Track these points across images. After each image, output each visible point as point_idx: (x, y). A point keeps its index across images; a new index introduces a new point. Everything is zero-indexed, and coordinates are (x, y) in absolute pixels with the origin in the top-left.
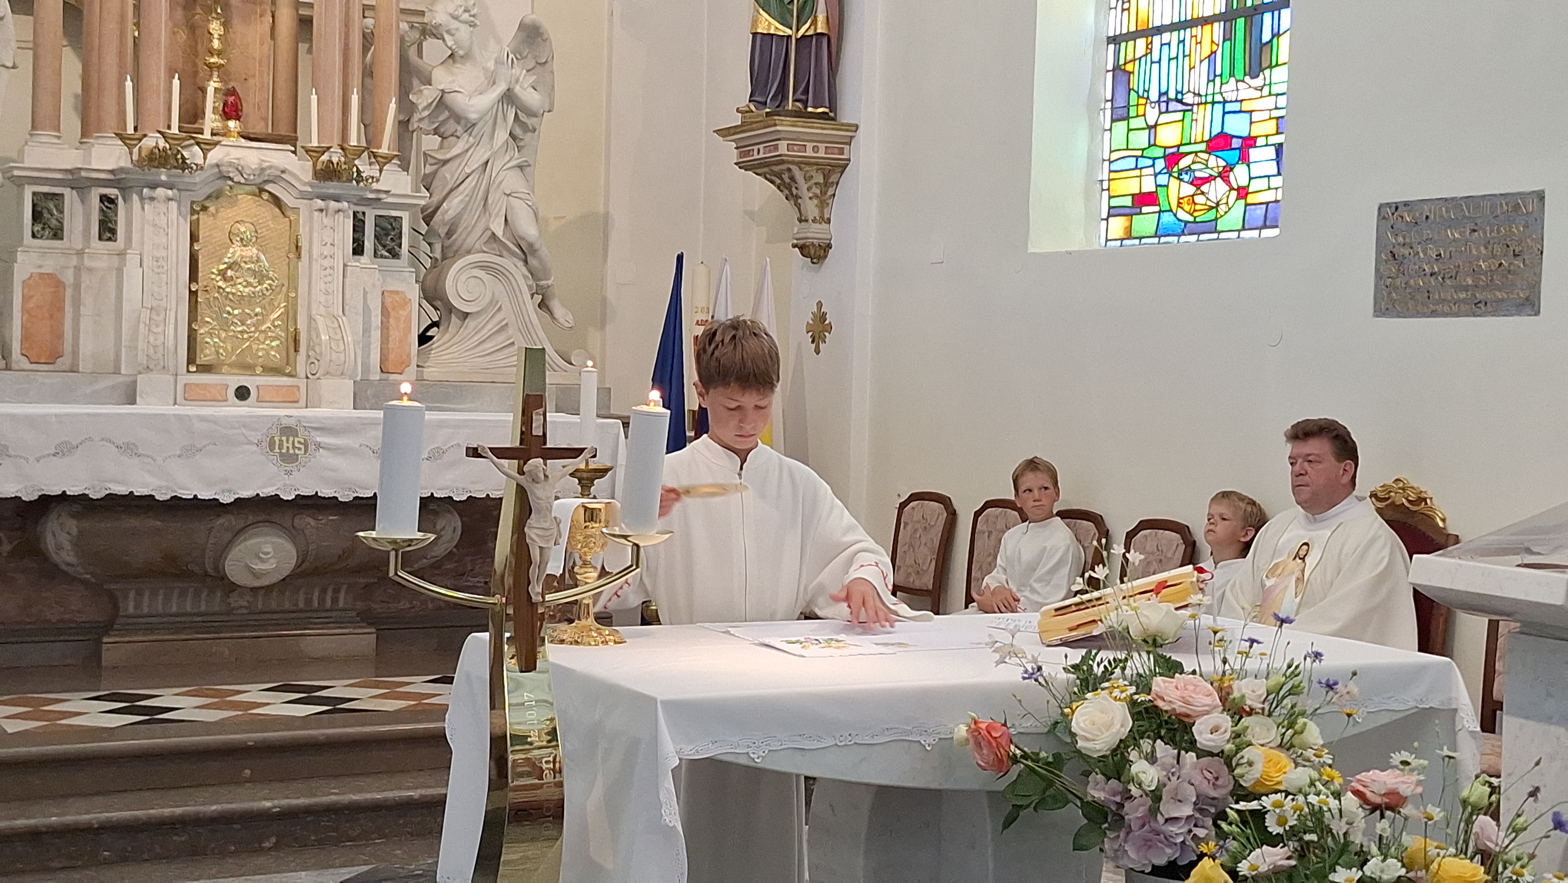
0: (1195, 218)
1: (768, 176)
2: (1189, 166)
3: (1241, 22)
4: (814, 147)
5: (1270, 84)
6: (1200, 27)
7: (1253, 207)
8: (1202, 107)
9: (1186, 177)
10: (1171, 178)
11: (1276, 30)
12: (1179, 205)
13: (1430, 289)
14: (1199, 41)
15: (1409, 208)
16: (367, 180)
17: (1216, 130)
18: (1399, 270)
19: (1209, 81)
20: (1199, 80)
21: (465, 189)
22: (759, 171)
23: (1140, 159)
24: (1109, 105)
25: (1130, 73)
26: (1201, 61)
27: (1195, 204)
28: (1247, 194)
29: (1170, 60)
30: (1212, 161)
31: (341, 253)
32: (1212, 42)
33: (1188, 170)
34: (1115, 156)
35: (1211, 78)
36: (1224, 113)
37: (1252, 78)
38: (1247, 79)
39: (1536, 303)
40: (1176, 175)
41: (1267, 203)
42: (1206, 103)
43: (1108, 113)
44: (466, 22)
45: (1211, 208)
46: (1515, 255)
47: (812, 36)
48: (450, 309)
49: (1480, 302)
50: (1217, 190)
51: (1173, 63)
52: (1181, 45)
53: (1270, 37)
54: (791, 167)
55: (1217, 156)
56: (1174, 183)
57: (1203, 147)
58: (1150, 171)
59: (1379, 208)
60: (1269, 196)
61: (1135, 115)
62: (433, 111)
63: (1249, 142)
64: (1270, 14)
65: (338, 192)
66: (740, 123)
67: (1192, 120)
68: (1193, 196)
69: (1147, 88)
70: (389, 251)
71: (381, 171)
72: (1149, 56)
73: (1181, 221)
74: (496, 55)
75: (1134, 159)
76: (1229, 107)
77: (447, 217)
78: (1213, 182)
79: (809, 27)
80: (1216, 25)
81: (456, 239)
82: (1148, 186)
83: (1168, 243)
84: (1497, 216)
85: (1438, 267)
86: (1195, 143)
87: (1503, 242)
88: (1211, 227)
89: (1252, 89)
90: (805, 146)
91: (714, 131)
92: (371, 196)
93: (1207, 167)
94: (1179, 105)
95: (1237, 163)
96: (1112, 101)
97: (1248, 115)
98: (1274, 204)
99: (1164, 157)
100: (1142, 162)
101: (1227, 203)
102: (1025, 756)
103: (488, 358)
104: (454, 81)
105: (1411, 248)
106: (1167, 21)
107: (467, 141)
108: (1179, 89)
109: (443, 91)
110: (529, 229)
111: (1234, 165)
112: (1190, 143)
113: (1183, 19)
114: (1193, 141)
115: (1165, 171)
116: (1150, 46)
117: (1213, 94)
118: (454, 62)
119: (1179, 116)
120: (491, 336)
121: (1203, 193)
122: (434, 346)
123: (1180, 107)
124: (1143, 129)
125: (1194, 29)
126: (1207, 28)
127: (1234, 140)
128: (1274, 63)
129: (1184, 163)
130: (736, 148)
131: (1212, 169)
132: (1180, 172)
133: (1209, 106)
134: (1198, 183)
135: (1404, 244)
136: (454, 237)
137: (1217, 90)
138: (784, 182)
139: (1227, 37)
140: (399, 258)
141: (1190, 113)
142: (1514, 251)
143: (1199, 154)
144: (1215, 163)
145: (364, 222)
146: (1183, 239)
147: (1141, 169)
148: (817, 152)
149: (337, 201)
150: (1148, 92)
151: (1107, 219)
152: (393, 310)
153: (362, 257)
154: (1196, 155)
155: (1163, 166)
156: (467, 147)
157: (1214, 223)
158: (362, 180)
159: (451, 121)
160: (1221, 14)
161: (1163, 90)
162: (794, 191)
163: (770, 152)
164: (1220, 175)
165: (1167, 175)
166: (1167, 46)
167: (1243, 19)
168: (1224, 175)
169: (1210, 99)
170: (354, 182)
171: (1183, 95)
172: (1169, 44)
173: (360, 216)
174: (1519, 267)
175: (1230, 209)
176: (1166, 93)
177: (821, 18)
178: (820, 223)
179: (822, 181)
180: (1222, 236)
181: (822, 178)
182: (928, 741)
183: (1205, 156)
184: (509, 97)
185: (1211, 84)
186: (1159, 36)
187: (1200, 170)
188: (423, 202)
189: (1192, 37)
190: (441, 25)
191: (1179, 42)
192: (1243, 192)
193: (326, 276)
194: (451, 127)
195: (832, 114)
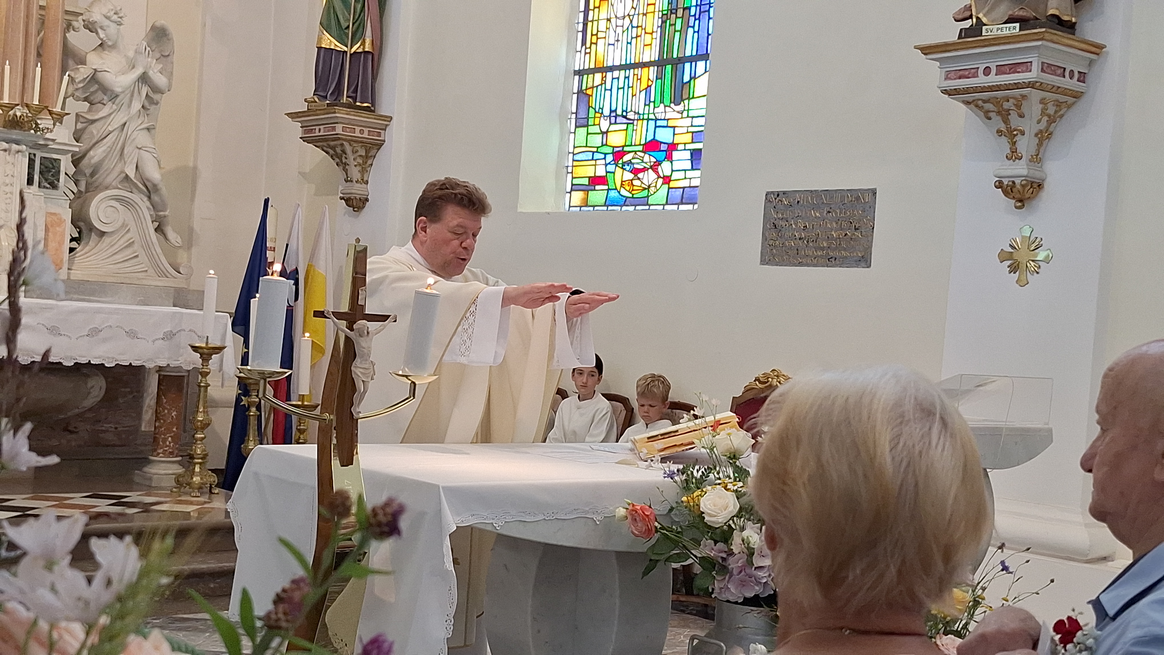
0: (633, 195)
1: (325, 149)
2: (630, 160)
3: (669, 67)
4: (360, 130)
5: (688, 110)
6: (640, 69)
7: (674, 190)
8: (640, 122)
9: (627, 168)
10: (617, 167)
11: (693, 75)
12: (622, 184)
13: (799, 249)
14: (639, 78)
15: (786, 195)
16: (43, 131)
17: (650, 138)
18: (778, 235)
19: (645, 105)
20: (639, 104)
21: (107, 143)
22: (318, 144)
23: (595, 154)
24: (574, 116)
25: (589, 96)
26: (640, 92)
27: (633, 186)
28: (670, 181)
29: (618, 89)
30: (647, 158)
31: (18, 182)
32: (649, 79)
33: (629, 162)
34: (577, 151)
35: (647, 103)
36: (656, 127)
37: (675, 105)
38: (672, 105)
39: (869, 260)
40: (621, 166)
41: (684, 188)
42: (643, 119)
43: (573, 121)
44: (116, 22)
45: (644, 189)
46: (856, 229)
47: (361, 53)
48: (91, 228)
49: (831, 258)
50: (649, 177)
51: (621, 91)
52: (627, 80)
53: (688, 79)
54: (344, 143)
55: (650, 155)
56: (619, 171)
57: (640, 148)
58: (603, 162)
59: (766, 195)
60: (685, 183)
61: (593, 124)
62: (87, 84)
63: (673, 147)
64: (689, 64)
65: (19, 137)
66: (306, 109)
67: (633, 130)
68: (632, 180)
69: (601, 107)
70: (49, 184)
71: (54, 125)
72: (603, 85)
73: (624, 197)
74: (135, 47)
75: (591, 153)
76: (659, 123)
77: (93, 161)
78: (646, 172)
79: (359, 47)
80: (651, 68)
81: (97, 178)
82: (601, 172)
83: (614, 210)
84: (845, 204)
85: (805, 235)
86: (635, 145)
87: (848, 220)
88: (645, 201)
89: (675, 112)
90: (354, 129)
91: (285, 114)
92: (42, 142)
93: (643, 162)
94: (624, 119)
95: (664, 160)
96: (576, 113)
97: (672, 129)
98: (689, 189)
99: (613, 153)
100: (596, 156)
101: (656, 186)
102: (662, 528)
103: (119, 265)
104: (104, 63)
105: (787, 221)
106: (617, 63)
107: (112, 107)
108: (625, 109)
109: (95, 70)
110: (154, 174)
111: (662, 161)
112: (631, 145)
113: (628, 62)
114: (633, 144)
115: (613, 162)
116: (604, 79)
117: (648, 114)
118: (104, 50)
119: (624, 127)
120: (122, 249)
121: (639, 179)
122: (77, 255)
123: (625, 121)
124: (599, 134)
125: (636, 70)
126: (646, 69)
127: (662, 145)
128: (691, 96)
129: (626, 158)
130: (301, 127)
131: (646, 163)
132: (624, 164)
133: (645, 122)
134: (636, 172)
135: (782, 219)
136: (97, 176)
137: (651, 111)
138: (337, 153)
139: (659, 76)
140: (57, 190)
141: (632, 125)
142: (855, 226)
143: (637, 153)
144: (648, 159)
145: (34, 161)
146: (624, 208)
147: (596, 160)
148: (362, 134)
149: (17, 143)
150: (602, 109)
151: (570, 193)
152: (52, 226)
153: (31, 187)
154: (636, 153)
155: (612, 159)
156: (111, 111)
157: (646, 199)
158: (39, 131)
159: (100, 92)
160: (655, 61)
161: (613, 108)
162: (344, 160)
163: (328, 131)
164: (651, 167)
165: (614, 165)
166: (617, 80)
167: (670, 66)
168: (655, 167)
169: (646, 117)
170: (32, 131)
171: (627, 113)
172: (618, 78)
173: (32, 157)
174: (858, 236)
175: (657, 190)
176: (615, 111)
177: (368, 41)
178: (361, 184)
179: (364, 154)
180: (652, 207)
181: (364, 151)
182: (597, 518)
183: (642, 154)
184: (144, 78)
185: (647, 107)
186: (611, 73)
187: (638, 163)
188: (77, 149)
189: (634, 75)
190: (96, 22)
191: (625, 78)
192: (667, 180)
193: (7, 199)
194: (100, 96)
195: (373, 108)
